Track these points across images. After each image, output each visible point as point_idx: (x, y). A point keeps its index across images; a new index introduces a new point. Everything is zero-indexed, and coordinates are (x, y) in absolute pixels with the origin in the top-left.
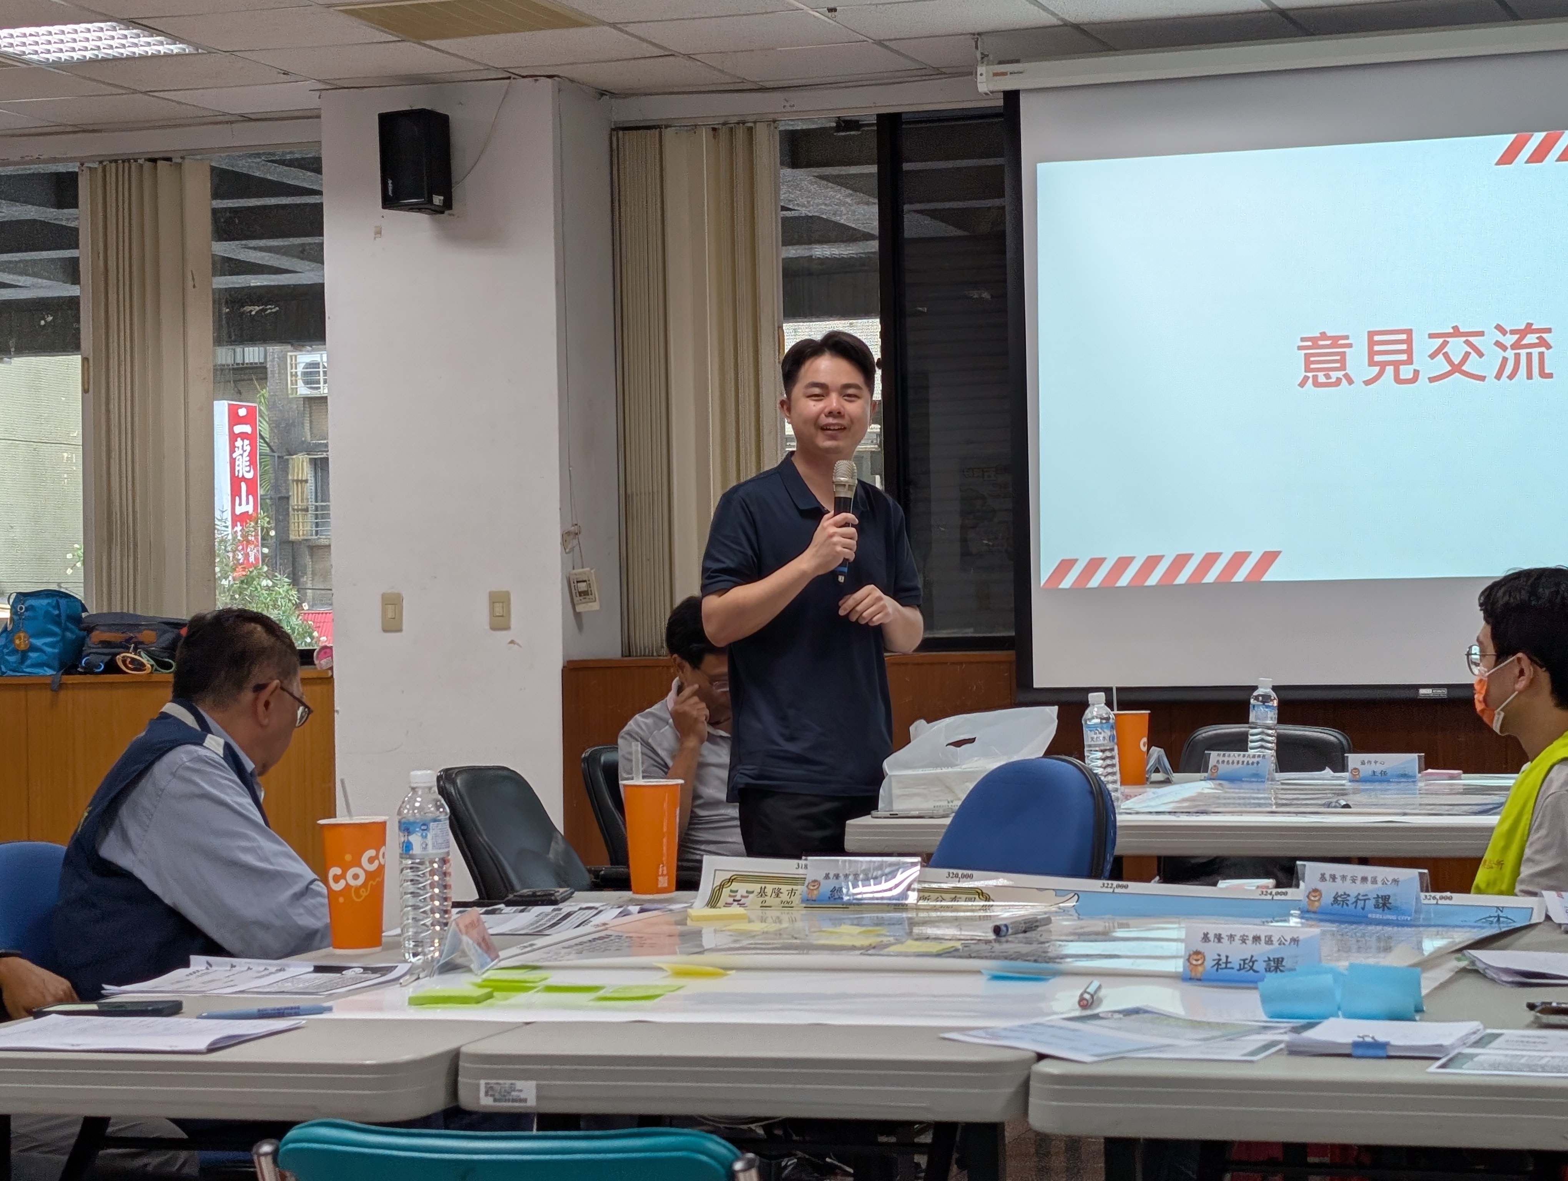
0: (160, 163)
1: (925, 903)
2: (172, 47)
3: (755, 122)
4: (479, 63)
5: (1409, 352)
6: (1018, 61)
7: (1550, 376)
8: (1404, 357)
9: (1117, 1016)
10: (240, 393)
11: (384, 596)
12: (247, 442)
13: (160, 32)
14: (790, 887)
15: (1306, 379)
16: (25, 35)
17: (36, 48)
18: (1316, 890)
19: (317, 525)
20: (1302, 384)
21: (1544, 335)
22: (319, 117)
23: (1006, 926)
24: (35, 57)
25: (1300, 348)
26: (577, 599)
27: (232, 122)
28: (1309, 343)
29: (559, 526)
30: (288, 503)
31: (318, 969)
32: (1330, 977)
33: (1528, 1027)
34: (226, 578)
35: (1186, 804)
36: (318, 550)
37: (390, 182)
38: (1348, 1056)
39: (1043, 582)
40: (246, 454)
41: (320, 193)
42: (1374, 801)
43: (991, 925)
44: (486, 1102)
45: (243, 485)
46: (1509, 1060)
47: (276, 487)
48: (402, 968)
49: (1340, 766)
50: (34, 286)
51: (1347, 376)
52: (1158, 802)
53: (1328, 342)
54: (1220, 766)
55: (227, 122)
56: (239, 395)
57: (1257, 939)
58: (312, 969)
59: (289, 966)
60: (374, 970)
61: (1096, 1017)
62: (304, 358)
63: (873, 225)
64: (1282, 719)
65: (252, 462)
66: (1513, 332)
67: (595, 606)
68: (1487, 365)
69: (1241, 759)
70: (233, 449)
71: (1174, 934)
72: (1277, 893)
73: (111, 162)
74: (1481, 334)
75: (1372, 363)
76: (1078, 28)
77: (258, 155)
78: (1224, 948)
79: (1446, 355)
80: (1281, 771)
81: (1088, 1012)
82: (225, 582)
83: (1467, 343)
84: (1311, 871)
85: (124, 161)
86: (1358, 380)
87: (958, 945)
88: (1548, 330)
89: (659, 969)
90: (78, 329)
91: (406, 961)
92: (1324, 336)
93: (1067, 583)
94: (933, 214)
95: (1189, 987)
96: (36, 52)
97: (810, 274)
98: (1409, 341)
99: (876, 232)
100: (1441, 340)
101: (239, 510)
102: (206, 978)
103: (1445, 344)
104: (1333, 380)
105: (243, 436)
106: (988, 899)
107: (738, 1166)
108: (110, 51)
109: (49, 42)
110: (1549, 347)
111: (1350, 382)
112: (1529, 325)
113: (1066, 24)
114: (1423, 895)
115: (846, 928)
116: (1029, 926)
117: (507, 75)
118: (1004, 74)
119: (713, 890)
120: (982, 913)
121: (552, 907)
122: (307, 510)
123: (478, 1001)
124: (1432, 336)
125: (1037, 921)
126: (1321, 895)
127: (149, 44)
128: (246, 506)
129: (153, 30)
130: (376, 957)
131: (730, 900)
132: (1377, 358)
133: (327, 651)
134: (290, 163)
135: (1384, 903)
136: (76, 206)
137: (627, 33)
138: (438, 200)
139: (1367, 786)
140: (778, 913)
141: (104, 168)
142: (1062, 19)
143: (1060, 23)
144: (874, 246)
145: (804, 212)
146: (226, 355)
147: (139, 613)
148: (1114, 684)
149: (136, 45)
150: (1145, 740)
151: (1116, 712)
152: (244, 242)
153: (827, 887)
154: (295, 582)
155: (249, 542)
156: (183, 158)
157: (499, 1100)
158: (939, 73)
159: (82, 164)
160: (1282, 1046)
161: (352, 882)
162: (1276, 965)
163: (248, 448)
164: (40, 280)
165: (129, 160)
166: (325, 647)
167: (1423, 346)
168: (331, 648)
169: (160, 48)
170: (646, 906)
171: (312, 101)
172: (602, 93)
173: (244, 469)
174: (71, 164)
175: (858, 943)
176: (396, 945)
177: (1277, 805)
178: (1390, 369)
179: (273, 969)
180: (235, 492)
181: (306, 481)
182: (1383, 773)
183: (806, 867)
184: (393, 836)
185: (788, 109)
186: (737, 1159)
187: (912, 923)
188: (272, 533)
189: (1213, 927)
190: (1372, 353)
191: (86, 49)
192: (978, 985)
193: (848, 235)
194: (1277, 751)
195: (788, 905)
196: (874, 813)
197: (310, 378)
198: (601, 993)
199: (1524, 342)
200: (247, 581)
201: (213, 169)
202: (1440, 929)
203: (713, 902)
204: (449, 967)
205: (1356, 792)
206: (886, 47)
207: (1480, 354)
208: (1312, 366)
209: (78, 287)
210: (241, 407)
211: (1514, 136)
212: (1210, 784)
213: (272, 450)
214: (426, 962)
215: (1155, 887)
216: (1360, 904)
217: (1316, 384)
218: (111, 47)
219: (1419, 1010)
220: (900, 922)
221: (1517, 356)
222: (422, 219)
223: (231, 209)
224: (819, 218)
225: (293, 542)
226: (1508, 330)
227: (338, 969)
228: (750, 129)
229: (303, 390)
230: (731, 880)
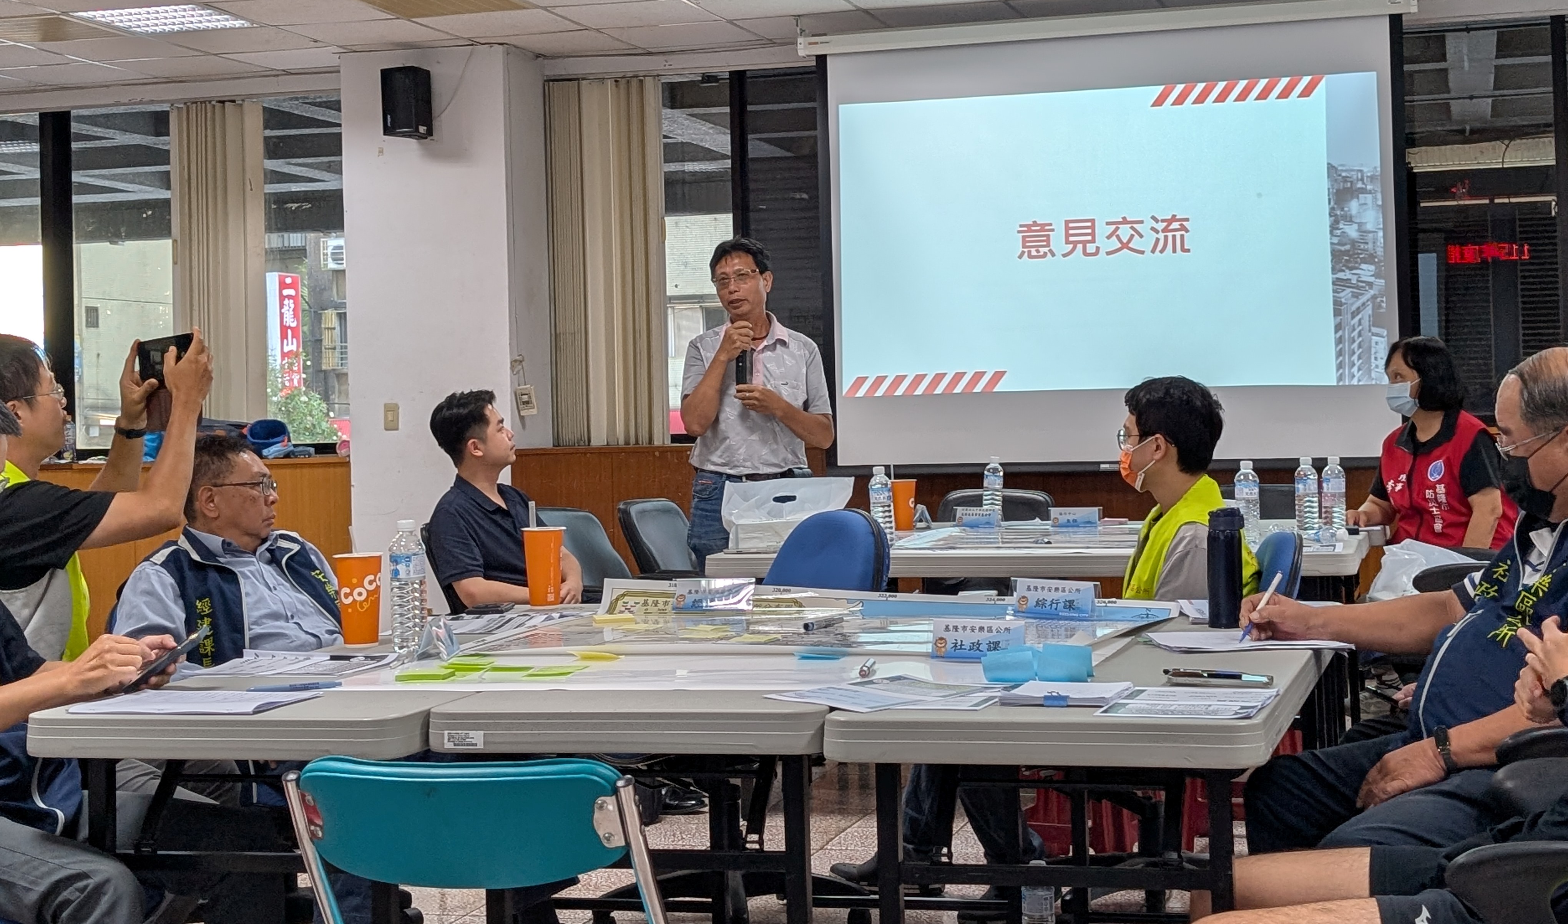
0: (227, 104)
1: (758, 609)
2: (235, 22)
3: (644, 76)
4: (451, 34)
5: (1093, 234)
6: (825, 35)
7: (1188, 251)
8: (1089, 238)
9: (885, 681)
10: (287, 267)
11: (385, 405)
12: (291, 301)
13: (226, 12)
14: (665, 599)
15: (1023, 252)
16: (131, 14)
17: (139, 23)
18: (1024, 597)
19: (342, 359)
20: (1020, 257)
21: (1184, 223)
22: (339, 72)
23: (812, 623)
24: (138, 30)
25: (1019, 232)
26: (521, 407)
27: (278, 75)
28: (1025, 229)
29: (508, 356)
30: (321, 345)
31: (333, 658)
32: (1030, 653)
33: (1164, 685)
34: (276, 396)
35: (941, 543)
36: (341, 376)
37: (389, 117)
38: (1042, 705)
39: (844, 393)
40: (291, 310)
41: (340, 125)
42: (1068, 539)
43: (802, 623)
44: (449, 746)
45: (289, 332)
46: (1150, 707)
47: (312, 332)
48: (392, 657)
49: (1045, 517)
50: (140, 191)
51: (1050, 251)
52: (921, 541)
53: (1038, 228)
54: (964, 517)
55: (274, 76)
56: (287, 269)
57: (981, 629)
58: (329, 658)
59: (312, 656)
60: (373, 658)
61: (871, 682)
62: (332, 242)
63: (727, 150)
64: (1006, 485)
65: (295, 315)
66: (1163, 221)
67: (534, 411)
68: (1145, 243)
69: (978, 512)
70: (282, 306)
71: (926, 628)
72: (998, 600)
73: (193, 103)
74: (1141, 222)
75: (1068, 242)
76: (866, 11)
77: (297, 99)
78: (960, 636)
79: (1118, 237)
80: (1006, 520)
81: (866, 679)
82: (275, 399)
83: (1132, 228)
84: (1022, 583)
85: (201, 102)
86: (1058, 253)
87: (779, 636)
88: (1187, 220)
89: (573, 655)
90: (170, 220)
91: (395, 652)
92: (1035, 224)
93: (861, 393)
94: (768, 141)
95: (934, 661)
96: (139, 26)
97: (684, 182)
98: (1093, 227)
99: (729, 154)
100: (1114, 227)
101: (286, 349)
102: (253, 665)
103: (1117, 229)
104: (1042, 253)
105: (289, 297)
106: (801, 606)
107: (620, 783)
108: (191, 26)
109: (148, 19)
110: (1187, 231)
111: (1053, 255)
112: (1174, 216)
113: (859, 9)
114: (1096, 600)
115: (701, 627)
116: (828, 624)
117: (471, 43)
118: (816, 43)
119: (611, 603)
120: (797, 615)
121: (499, 615)
122: (334, 348)
123: (444, 677)
124: (1108, 224)
125: (834, 620)
126: (1027, 600)
127: (218, 21)
128: (291, 346)
129: (221, 11)
130: (374, 649)
131: (623, 609)
132: (1071, 239)
133: (346, 444)
134: (320, 105)
135: (1070, 605)
136: (168, 135)
137: (553, 13)
138: (422, 129)
139: (1064, 530)
140: (656, 618)
141: (188, 108)
142: (855, 6)
143: (854, 8)
144: (728, 163)
145: (680, 139)
146: (275, 240)
147: (213, 418)
148: (892, 463)
149: (209, 21)
150: (913, 499)
151: (893, 480)
152: (288, 160)
153: (690, 599)
154: (326, 398)
155: (293, 371)
156: (243, 100)
157: (458, 745)
158: (772, 43)
159: (172, 105)
160: (997, 700)
161: (358, 598)
162: (995, 646)
163: (292, 306)
164: (144, 187)
165: (205, 102)
166: (345, 441)
167: (1103, 231)
168: (348, 442)
169: (226, 23)
170: (565, 613)
171: (334, 61)
172: (538, 56)
173: (290, 321)
174: (165, 105)
175: (710, 637)
176: (389, 641)
177: (1003, 543)
178: (1080, 246)
179: (301, 658)
180: (284, 336)
181: (334, 329)
182: (1075, 521)
183: (676, 585)
184: (386, 566)
185: (667, 67)
186: (620, 779)
187: (749, 623)
188: (309, 363)
189: (952, 621)
190: (1068, 235)
191: (174, 24)
192: (792, 663)
193: (710, 155)
194: (1003, 507)
195: (662, 612)
196: (725, 550)
197: (337, 257)
198: (530, 672)
199: (1171, 227)
200: (290, 398)
201: (265, 109)
202: (1108, 622)
203: (611, 610)
204: (425, 656)
205: (1056, 533)
206: (735, 25)
207: (1141, 236)
208: (1028, 244)
209: (169, 192)
210: (288, 277)
211: (1162, 87)
212: (957, 529)
213: (310, 308)
214: (409, 652)
215: (916, 597)
216: (1054, 606)
217: (1030, 256)
218: (192, 23)
219: (1090, 675)
220: (740, 622)
221: (1166, 237)
222: (412, 142)
223: (278, 137)
224: (690, 143)
225: (325, 371)
226: (1160, 219)
227: (348, 658)
228: (641, 81)
229: (332, 265)
230: (623, 595)
